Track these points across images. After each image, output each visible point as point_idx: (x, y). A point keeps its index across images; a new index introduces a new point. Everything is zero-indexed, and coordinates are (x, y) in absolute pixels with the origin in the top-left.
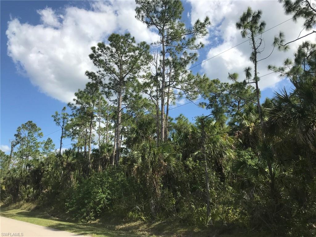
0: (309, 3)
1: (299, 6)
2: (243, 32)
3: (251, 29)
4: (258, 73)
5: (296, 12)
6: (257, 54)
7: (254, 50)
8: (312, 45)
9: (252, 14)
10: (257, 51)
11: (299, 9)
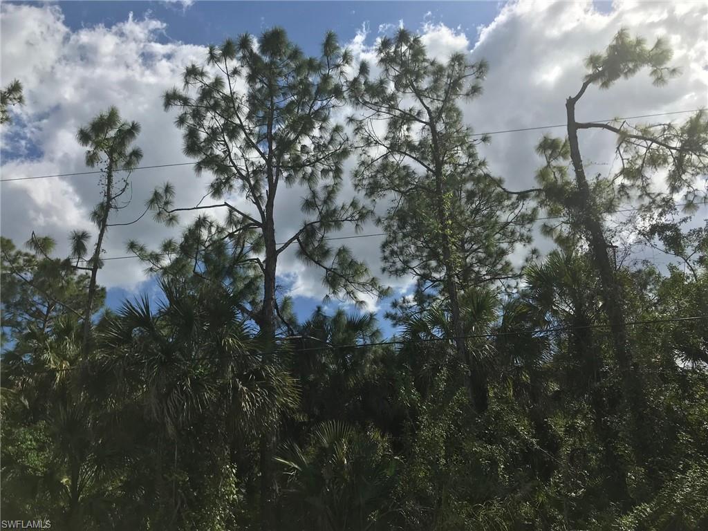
0: (229, 150)
1: (212, 148)
2: (92, 152)
3: (110, 154)
4: (103, 250)
5: (204, 157)
6: (112, 211)
7: (106, 199)
8: (218, 227)
9: (119, 125)
10: (113, 203)
11: (211, 154)
